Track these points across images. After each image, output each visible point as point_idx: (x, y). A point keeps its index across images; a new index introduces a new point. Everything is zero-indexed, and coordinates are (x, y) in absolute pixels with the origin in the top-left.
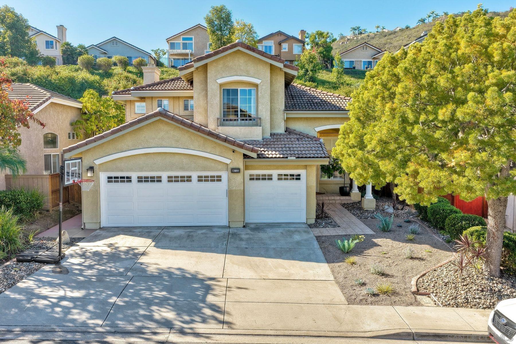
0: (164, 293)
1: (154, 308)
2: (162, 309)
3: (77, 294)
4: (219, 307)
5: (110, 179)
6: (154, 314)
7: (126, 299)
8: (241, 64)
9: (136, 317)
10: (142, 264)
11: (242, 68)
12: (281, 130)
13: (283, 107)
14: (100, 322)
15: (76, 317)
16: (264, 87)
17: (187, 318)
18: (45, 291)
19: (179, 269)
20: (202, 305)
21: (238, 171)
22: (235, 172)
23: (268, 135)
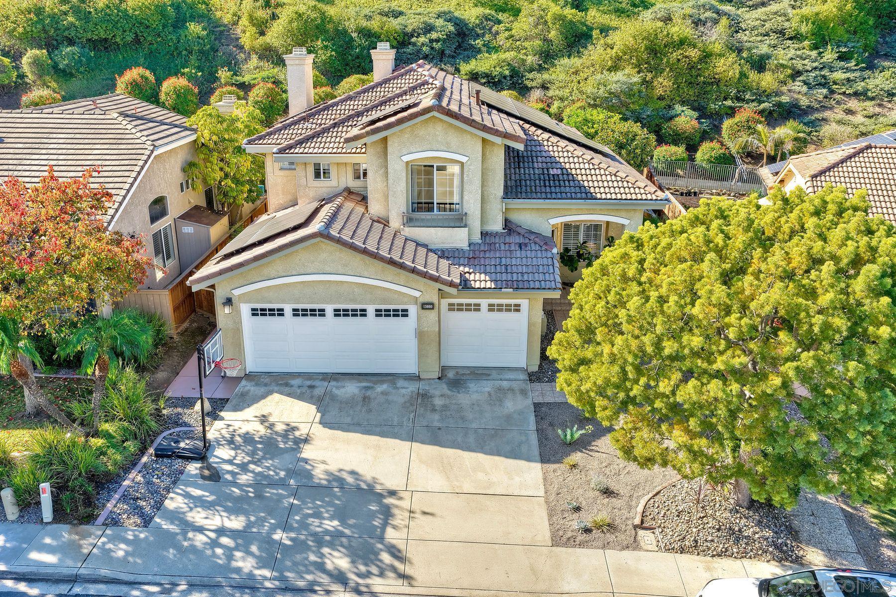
0: (336, 523)
1: (326, 550)
2: (335, 554)
3: (236, 523)
4: (399, 551)
5: (255, 312)
6: (327, 561)
7: (293, 535)
8: (437, 133)
9: (305, 566)
10: (306, 461)
11: (440, 139)
12: (497, 226)
13: (501, 193)
14: (267, 573)
15: (240, 564)
16: (471, 167)
17: (363, 568)
18: (198, 516)
19: (353, 473)
20: (380, 546)
21: (431, 307)
22: (427, 309)
23: (477, 238)
